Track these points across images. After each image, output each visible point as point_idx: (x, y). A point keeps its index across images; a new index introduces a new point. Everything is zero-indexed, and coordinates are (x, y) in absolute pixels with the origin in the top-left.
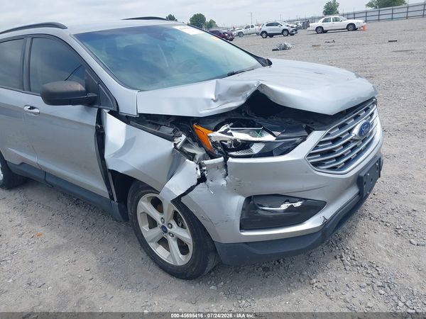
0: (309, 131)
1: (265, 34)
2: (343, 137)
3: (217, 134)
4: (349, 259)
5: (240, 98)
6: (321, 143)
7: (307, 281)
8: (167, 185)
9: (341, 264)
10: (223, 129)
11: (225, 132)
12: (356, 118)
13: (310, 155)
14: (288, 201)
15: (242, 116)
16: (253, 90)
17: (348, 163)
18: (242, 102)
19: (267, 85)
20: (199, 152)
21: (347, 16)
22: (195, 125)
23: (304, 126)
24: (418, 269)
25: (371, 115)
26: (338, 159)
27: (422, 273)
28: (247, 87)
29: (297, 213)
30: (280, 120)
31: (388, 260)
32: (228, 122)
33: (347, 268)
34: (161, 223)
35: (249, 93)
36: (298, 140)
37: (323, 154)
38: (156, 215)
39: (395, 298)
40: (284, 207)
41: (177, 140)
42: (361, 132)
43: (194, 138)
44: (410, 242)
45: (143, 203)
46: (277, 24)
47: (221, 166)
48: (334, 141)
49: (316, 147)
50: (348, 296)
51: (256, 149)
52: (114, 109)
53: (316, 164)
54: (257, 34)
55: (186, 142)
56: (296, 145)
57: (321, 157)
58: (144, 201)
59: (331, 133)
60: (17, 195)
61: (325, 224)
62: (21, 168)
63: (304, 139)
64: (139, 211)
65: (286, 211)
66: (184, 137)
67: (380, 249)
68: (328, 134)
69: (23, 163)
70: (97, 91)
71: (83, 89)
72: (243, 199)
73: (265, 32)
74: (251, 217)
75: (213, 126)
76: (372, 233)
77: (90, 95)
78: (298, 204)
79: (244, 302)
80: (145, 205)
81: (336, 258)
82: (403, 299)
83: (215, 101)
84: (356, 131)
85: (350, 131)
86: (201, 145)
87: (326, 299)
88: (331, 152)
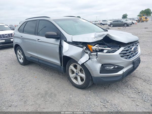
0: (120, 47)
1: (101, 24)
2: (129, 50)
3: (94, 47)
4: (129, 86)
5: (102, 37)
6: (123, 51)
7: (117, 91)
8: (80, 60)
9: (127, 88)
10: (96, 46)
11: (97, 47)
12: (133, 45)
13: (120, 54)
14: (114, 66)
15: (102, 43)
16: (105, 35)
17: (130, 57)
18: (102, 38)
19: (110, 34)
20: (89, 52)
21: (130, 19)
22: (88, 45)
23: (119, 46)
24: (150, 90)
25: (137, 45)
26: (128, 56)
27: (151, 91)
28: (104, 35)
29: (116, 69)
30: (112, 44)
31: (141, 87)
32: (98, 44)
33: (129, 88)
34: (76, 72)
35: (104, 36)
36: (117, 49)
37: (123, 54)
38: (75, 70)
39: (142, 96)
40: (112, 67)
41: (84, 48)
42: (134, 49)
43: (87, 48)
44: (148, 84)
45: (71, 66)
46: (106, 21)
47: (95, 55)
48: (127, 51)
49: (122, 52)
50: (129, 95)
51: (105, 51)
52: (65, 40)
53: (122, 56)
54: (99, 24)
55: (85, 49)
56: (116, 51)
57: (123, 55)
58: (72, 66)
59: (126, 48)
60: (27, 67)
61: (124, 73)
62: (30, 58)
63: (119, 49)
64: (70, 69)
65: (113, 68)
66: (85, 47)
67: (139, 85)
68: (125, 49)
69: (31, 57)
70: (60, 35)
71: (57, 34)
72: (101, 65)
73: (101, 23)
74: (103, 70)
75: (94, 45)
76: (137, 81)
77: (58, 36)
78: (116, 67)
79: (99, 95)
80: (72, 67)
81: (125, 86)
82: (145, 96)
83: (94, 38)
84: (133, 49)
85: (131, 49)
86: (89, 50)
87: (123, 95)
88: (125, 53)
